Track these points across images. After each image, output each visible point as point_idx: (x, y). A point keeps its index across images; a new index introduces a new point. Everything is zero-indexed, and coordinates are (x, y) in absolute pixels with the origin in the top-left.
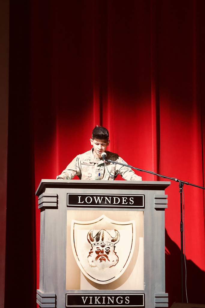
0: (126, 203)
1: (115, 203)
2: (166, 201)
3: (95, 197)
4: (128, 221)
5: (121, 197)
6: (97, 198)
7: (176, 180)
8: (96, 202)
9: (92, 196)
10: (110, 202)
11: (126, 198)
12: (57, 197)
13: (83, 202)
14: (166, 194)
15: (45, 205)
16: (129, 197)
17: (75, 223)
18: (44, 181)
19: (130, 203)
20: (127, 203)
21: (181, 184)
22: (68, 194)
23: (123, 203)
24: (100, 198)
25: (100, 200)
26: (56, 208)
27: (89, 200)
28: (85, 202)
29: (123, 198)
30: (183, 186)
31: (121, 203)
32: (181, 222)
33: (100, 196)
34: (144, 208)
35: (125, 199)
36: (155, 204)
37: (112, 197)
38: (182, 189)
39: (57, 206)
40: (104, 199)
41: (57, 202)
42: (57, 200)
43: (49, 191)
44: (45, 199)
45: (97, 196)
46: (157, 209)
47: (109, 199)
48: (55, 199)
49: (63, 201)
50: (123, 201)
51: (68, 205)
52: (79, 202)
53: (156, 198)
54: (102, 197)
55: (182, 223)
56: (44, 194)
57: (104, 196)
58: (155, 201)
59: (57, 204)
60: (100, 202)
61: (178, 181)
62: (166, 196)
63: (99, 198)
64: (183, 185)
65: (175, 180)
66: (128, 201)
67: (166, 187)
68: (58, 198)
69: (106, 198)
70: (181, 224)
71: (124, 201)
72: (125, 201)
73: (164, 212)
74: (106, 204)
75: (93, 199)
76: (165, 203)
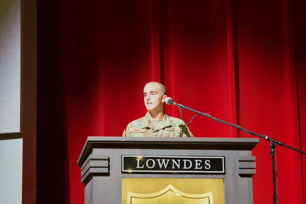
0: (200, 167)
1: (185, 168)
2: (254, 165)
3: (159, 160)
4: (204, 192)
5: (193, 160)
6: (161, 162)
7: (267, 138)
8: (161, 166)
9: (155, 159)
10: (179, 166)
11: (201, 161)
12: (109, 160)
13: (143, 167)
14: (253, 155)
15: (92, 170)
16: (204, 160)
17: (132, 197)
18: (90, 138)
19: (206, 168)
20: (202, 167)
21: (273, 144)
22: (123, 156)
23: (197, 168)
24: (166, 162)
25: (166, 164)
26: (107, 174)
27: (151, 163)
28: (145, 167)
29: (197, 161)
30: (275, 147)
31: (193, 168)
32: (274, 195)
33: (166, 159)
34: (224, 174)
35: (198, 162)
36: (240, 168)
37: (182, 159)
38: (274, 151)
39: (109, 172)
40: (170, 163)
41: (109, 167)
42: (109, 165)
43: (97, 153)
44: (92, 163)
45: (161, 158)
46: (242, 175)
47: (177, 162)
48: (105, 163)
49: (117, 165)
50: (197, 164)
51: (123, 171)
52: (138, 167)
53: (239, 161)
54: (168, 160)
55: (276, 196)
56: (91, 156)
57: (171, 159)
58: (239, 165)
59: (109, 169)
60: (166, 166)
61: (269, 140)
62: (254, 158)
63: (164, 160)
64: (275, 145)
65: (265, 138)
66: (203, 164)
67: (254, 146)
68: (109, 162)
69: (174, 161)
70: (274, 198)
71: (198, 166)
72: (199, 164)
73: (251, 179)
74: (173, 170)
75: (157, 162)
76: (252, 167)
